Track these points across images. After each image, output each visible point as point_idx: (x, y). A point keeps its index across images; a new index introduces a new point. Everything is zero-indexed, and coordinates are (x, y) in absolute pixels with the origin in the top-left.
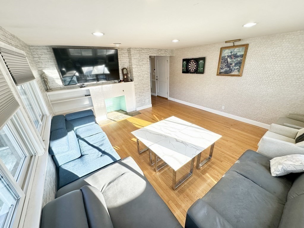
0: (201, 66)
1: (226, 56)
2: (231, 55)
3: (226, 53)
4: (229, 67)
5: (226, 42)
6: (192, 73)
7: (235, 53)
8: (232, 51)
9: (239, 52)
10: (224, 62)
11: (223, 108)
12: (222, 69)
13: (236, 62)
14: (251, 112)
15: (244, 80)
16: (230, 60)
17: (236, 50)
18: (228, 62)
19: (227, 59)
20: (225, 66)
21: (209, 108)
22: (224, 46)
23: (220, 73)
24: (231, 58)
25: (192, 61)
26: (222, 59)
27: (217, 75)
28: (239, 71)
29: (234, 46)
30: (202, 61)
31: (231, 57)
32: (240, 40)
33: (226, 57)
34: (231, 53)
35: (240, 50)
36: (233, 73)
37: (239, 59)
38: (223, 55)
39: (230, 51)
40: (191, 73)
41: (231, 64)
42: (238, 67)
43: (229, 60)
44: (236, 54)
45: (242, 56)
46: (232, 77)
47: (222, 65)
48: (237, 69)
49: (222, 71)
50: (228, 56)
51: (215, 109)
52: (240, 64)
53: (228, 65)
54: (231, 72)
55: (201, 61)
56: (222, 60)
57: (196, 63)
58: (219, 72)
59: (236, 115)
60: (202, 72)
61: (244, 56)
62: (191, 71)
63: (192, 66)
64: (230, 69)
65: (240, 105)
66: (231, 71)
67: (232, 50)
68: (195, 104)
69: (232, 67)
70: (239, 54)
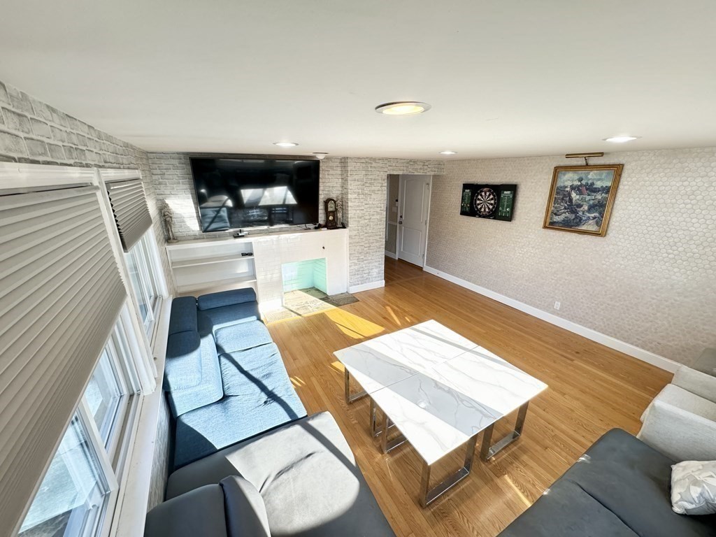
0: (506, 203)
1: (566, 187)
2: (581, 185)
3: (568, 179)
4: (574, 212)
5: (568, 156)
6: (484, 217)
7: (590, 182)
8: (583, 176)
9: (599, 180)
10: (563, 199)
11: (557, 305)
12: (556, 214)
13: (591, 202)
14: (630, 325)
15: (611, 247)
16: (578, 197)
17: (592, 175)
18: (571, 200)
19: (569, 195)
20: (565, 208)
21: (522, 302)
22: (562, 164)
23: (552, 223)
24: (581, 193)
25: (485, 189)
26: (558, 193)
27: (545, 227)
28: (598, 224)
29: (587, 166)
30: (509, 192)
31: (579, 190)
32: (602, 154)
33: (568, 189)
34: (580, 180)
35: (603, 177)
36: (584, 228)
37: (599, 197)
38: (560, 183)
39: (576, 177)
40: (480, 216)
41: (580, 206)
42: (597, 215)
43: (574, 195)
44: (593, 184)
45: (607, 190)
46: (581, 236)
47: (556, 205)
48: (594, 218)
49: (556, 219)
50: (573, 188)
51: (537, 307)
52: (600, 208)
53: (573, 208)
54: (578, 225)
55: (505, 192)
56: (558, 195)
57: (494, 196)
58: (548, 221)
59: (590, 328)
60: (509, 218)
61: (611, 191)
62: (480, 212)
63: (485, 201)
64: (576, 217)
65: (602, 305)
66: (579, 221)
67: (582, 173)
68: (488, 288)
69: (581, 213)
70: (598, 184)
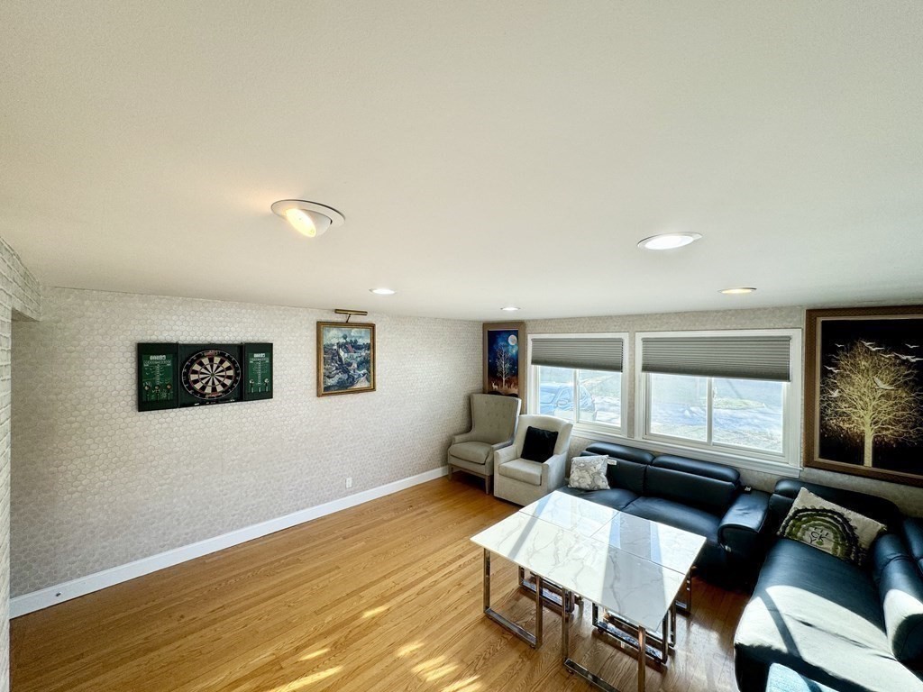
0: (259, 373)
1: (333, 345)
2: (347, 343)
3: (333, 337)
4: (346, 371)
5: (337, 311)
7: (353, 339)
8: (347, 333)
9: (360, 337)
10: (332, 359)
12: (329, 377)
13: (359, 359)
16: (346, 355)
17: (354, 332)
18: (340, 359)
19: (338, 353)
20: (337, 369)
22: (323, 319)
23: (327, 388)
24: (348, 351)
25: (210, 352)
26: (325, 352)
27: (319, 395)
28: (368, 380)
29: (347, 324)
30: (262, 355)
31: (345, 347)
32: (364, 313)
33: (335, 347)
34: (345, 337)
35: (363, 335)
36: (358, 386)
37: (364, 353)
38: (326, 341)
39: (341, 335)
41: (350, 364)
42: (365, 371)
43: (342, 353)
44: (356, 341)
45: (368, 347)
46: (355, 395)
47: (327, 366)
48: (364, 375)
49: (331, 382)
50: (340, 346)
52: (368, 363)
53: (344, 367)
54: (352, 384)
55: (256, 355)
56: (326, 354)
58: (323, 386)
59: (380, 485)
61: (371, 347)
63: (210, 375)
64: (349, 377)
66: (352, 380)
67: (345, 330)
69: (352, 372)
70: (361, 342)
